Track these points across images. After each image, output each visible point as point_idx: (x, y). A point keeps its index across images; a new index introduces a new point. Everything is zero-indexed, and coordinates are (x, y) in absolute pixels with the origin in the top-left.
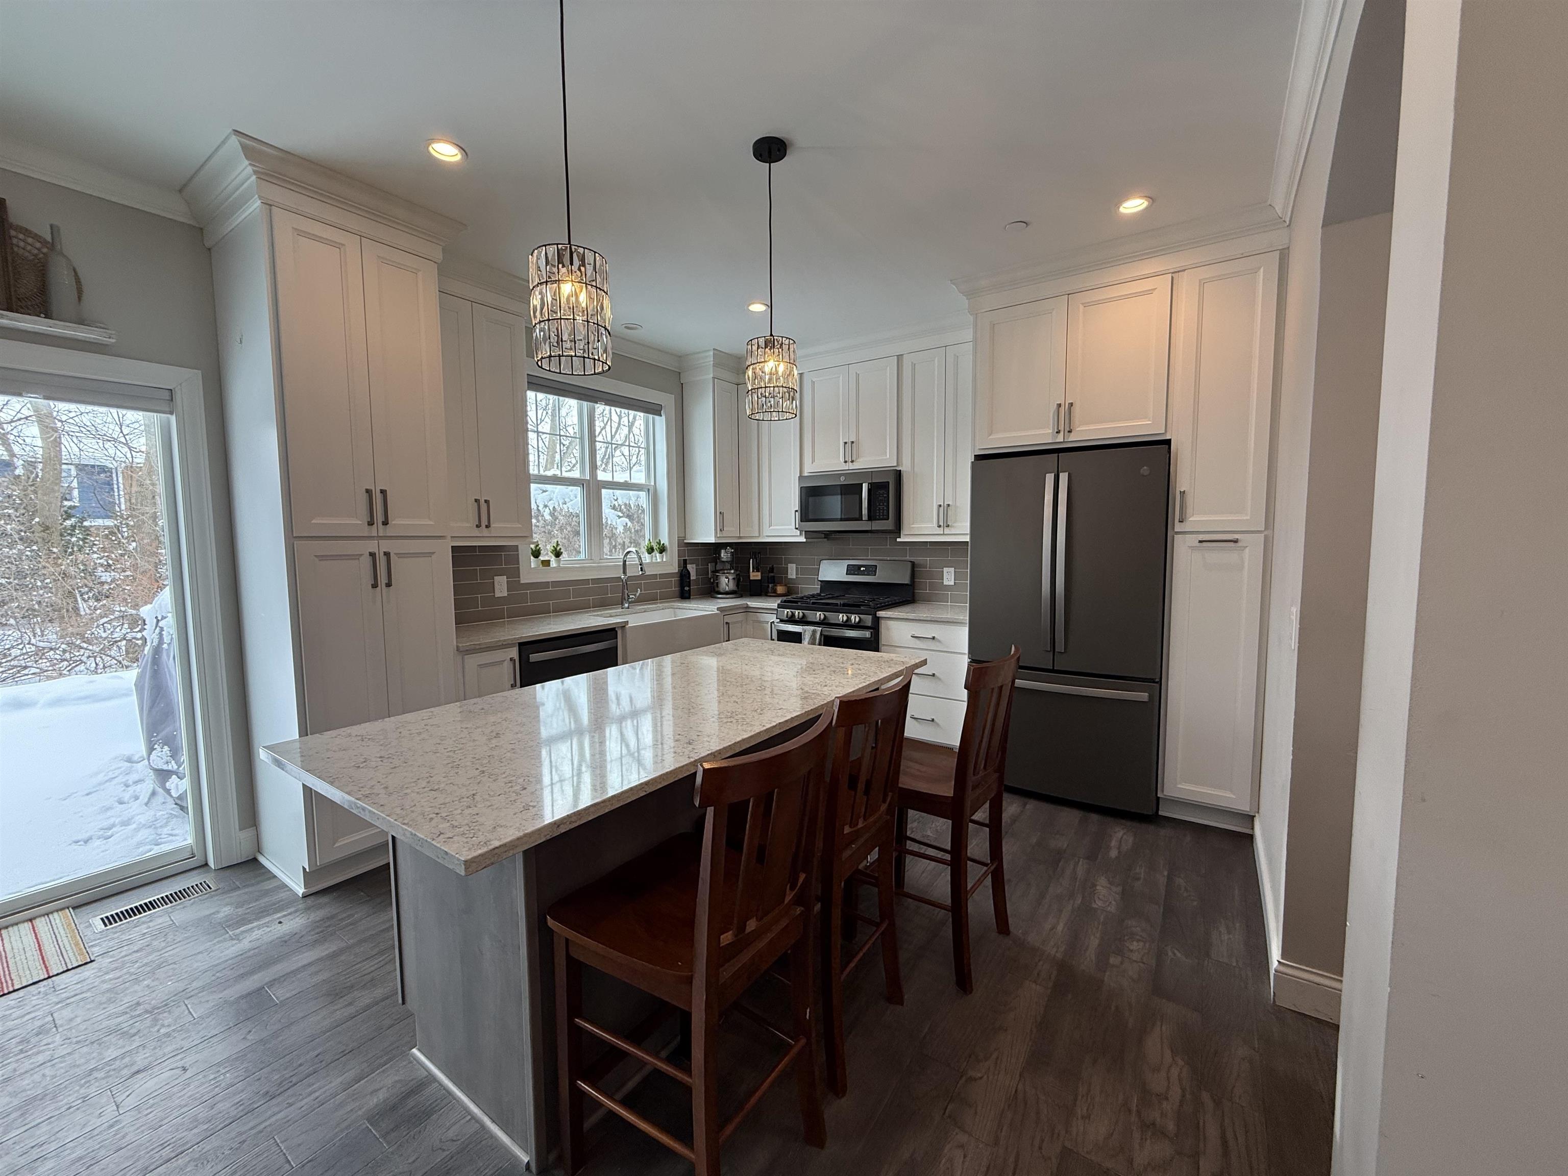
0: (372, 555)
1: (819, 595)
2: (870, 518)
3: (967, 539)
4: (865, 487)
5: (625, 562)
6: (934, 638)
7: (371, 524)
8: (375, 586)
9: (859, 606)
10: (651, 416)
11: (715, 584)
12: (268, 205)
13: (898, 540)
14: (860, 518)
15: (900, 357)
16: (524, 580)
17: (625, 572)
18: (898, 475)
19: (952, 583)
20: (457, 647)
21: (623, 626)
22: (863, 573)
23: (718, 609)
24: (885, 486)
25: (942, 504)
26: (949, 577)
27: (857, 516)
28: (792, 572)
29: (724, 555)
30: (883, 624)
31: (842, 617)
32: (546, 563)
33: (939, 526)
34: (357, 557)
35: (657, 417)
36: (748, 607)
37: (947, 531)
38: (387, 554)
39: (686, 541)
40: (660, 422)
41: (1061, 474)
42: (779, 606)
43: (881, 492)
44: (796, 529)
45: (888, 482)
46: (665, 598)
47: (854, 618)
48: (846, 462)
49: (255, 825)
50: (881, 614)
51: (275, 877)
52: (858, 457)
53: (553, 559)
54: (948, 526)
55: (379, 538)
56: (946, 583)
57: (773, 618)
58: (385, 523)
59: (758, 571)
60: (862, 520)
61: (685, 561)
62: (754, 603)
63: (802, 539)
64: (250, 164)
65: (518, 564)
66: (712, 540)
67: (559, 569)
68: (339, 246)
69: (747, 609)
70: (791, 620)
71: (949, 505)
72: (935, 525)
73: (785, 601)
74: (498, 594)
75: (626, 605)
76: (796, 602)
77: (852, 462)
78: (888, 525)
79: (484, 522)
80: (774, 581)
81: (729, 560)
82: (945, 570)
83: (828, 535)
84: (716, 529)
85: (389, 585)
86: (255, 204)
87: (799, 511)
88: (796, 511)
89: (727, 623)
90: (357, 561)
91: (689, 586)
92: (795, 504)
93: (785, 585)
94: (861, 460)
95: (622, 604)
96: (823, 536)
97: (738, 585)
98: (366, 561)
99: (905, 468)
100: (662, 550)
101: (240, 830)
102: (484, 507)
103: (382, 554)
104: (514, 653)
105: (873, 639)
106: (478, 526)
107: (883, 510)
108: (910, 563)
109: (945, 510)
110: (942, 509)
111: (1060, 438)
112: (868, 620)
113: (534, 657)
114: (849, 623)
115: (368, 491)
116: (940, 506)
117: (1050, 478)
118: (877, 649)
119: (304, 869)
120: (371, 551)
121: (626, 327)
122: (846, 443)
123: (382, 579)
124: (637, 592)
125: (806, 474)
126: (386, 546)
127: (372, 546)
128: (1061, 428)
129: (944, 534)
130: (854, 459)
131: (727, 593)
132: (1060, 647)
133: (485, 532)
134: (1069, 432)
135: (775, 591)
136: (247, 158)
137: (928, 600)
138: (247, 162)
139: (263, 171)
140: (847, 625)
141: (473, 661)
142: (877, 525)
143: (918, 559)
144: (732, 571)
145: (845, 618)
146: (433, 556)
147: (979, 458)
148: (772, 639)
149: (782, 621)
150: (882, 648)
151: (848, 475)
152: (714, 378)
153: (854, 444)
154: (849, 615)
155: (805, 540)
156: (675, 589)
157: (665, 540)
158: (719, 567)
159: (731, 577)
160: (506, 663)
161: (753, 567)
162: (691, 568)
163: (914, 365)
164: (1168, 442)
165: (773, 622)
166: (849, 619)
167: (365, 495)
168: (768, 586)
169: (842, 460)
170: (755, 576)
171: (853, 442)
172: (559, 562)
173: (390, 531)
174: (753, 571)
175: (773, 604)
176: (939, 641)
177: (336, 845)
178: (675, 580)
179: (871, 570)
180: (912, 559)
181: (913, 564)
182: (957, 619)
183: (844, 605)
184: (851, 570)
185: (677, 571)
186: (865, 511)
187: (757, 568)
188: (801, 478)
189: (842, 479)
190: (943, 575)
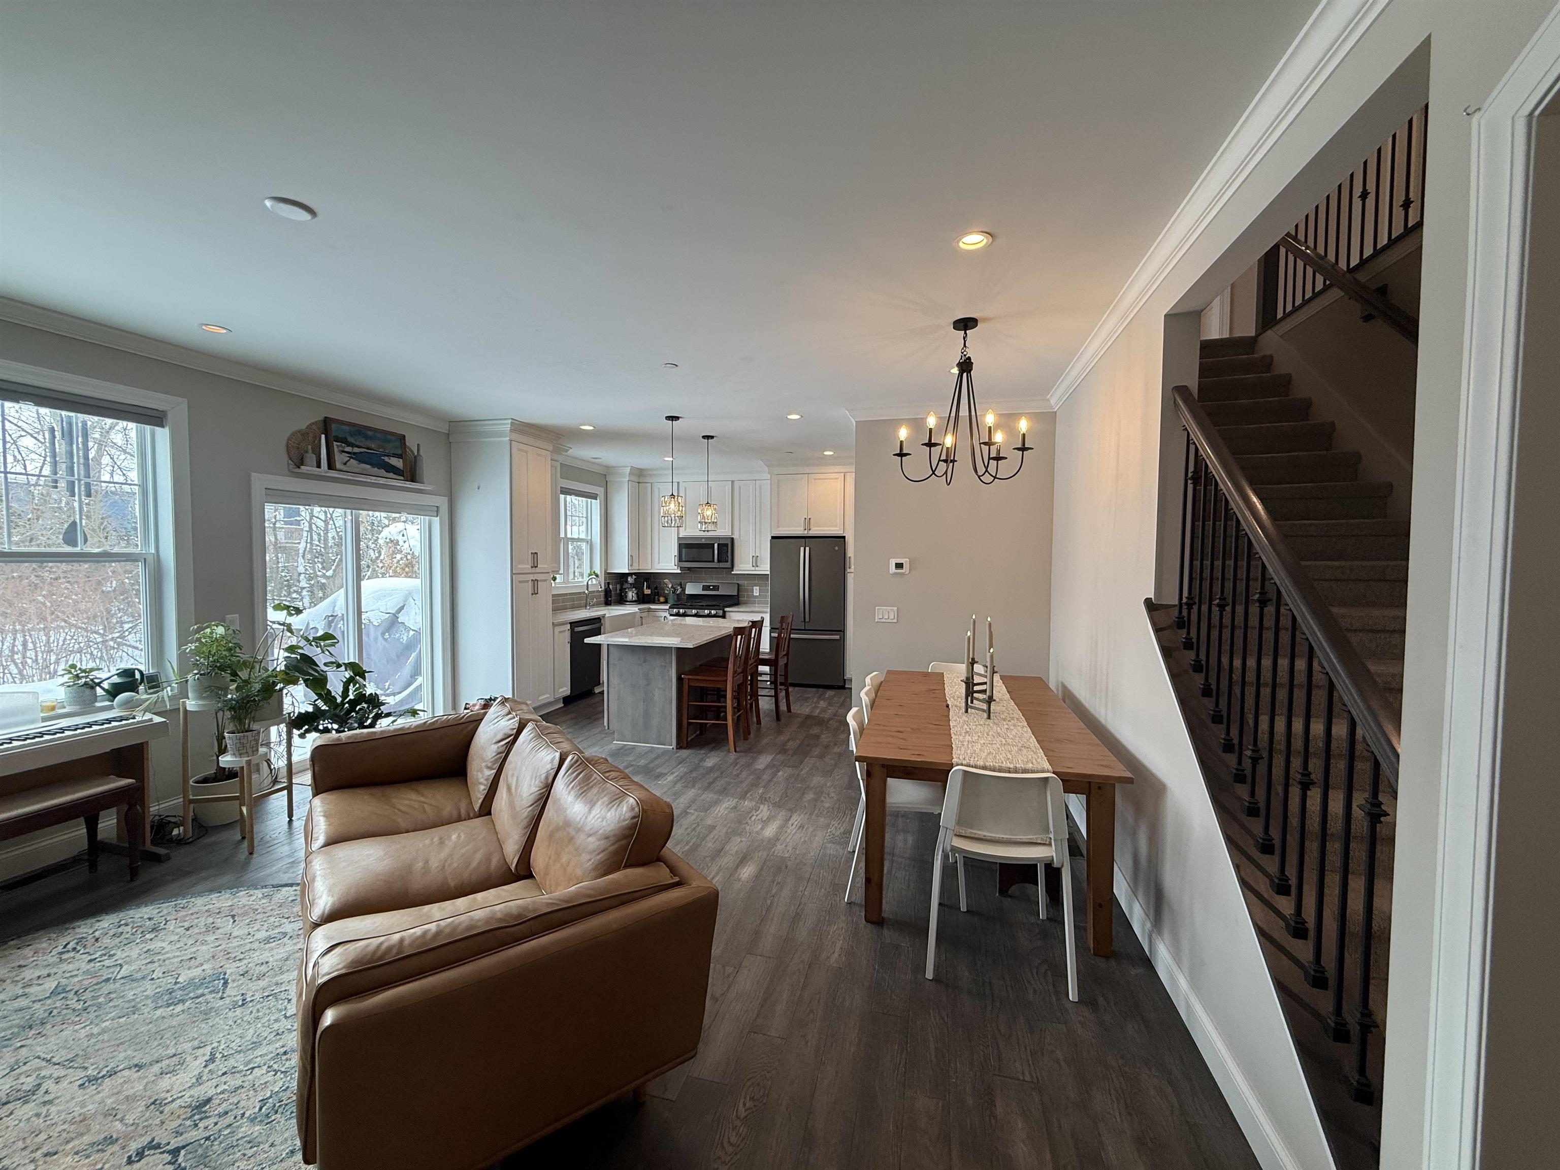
0: (532, 581)
2: (719, 561)
3: (768, 573)
4: (716, 546)
5: (588, 583)
7: (532, 567)
8: (533, 594)
9: (714, 606)
10: (590, 500)
11: (626, 597)
12: (511, 441)
13: (732, 572)
14: (714, 561)
15: (733, 482)
17: (588, 589)
18: (732, 540)
19: (759, 594)
20: (553, 622)
21: (604, 616)
22: (711, 590)
23: (638, 609)
24: (726, 545)
25: (754, 556)
26: (756, 591)
27: (711, 559)
29: (630, 580)
30: (727, 614)
31: (707, 612)
33: (754, 566)
34: (528, 581)
35: (593, 501)
36: (650, 609)
37: (757, 568)
38: (536, 580)
39: (609, 572)
40: (596, 504)
41: (806, 548)
42: (670, 608)
43: (724, 548)
44: (676, 566)
45: (728, 544)
47: (713, 612)
50: (726, 609)
54: (759, 566)
55: (533, 573)
56: (755, 594)
57: (667, 614)
58: (536, 567)
59: (649, 589)
61: (609, 584)
62: (652, 607)
63: (678, 571)
64: (510, 427)
66: (627, 571)
67: (556, 588)
70: (678, 614)
71: (760, 556)
72: (751, 566)
73: (670, 605)
75: (589, 607)
76: (678, 605)
77: (708, 532)
78: (728, 565)
80: (658, 594)
81: (633, 582)
82: (756, 588)
83: (692, 569)
84: (627, 565)
85: (536, 594)
87: (678, 557)
88: (676, 556)
89: (641, 617)
90: (529, 583)
91: (611, 598)
92: (675, 552)
93: (666, 597)
94: (713, 531)
96: (689, 569)
97: (638, 597)
98: (532, 584)
99: (735, 536)
104: (568, 626)
107: (725, 557)
108: (737, 585)
109: (755, 558)
111: (806, 532)
112: (720, 612)
113: (577, 629)
114: (710, 614)
115: (532, 553)
117: (802, 549)
120: (532, 579)
123: (535, 591)
125: (682, 537)
126: (536, 577)
127: (532, 577)
128: (806, 528)
129: (756, 570)
131: (636, 601)
132: (807, 620)
134: (809, 530)
135: (659, 600)
137: (745, 603)
138: (508, 427)
139: (513, 429)
140: (709, 616)
141: (557, 629)
142: (722, 565)
143: (741, 582)
144: (635, 589)
147: (773, 538)
149: (671, 615)
151: (707, 538)
152: (628, 481)
154: (710, 610)
155: (680, 572)
156: (603, 599)
157: (598, 572)
158: (626, 586)
159: (634, 593)
161: (646, 587)
162: (611, 586)
163: (740, 487)
164: (844, 537)
166: (710, 612)
167: (531, 555)
168: (657, 597)
169: (703, 531)
170: (647, 592)
173: (538, 570)
174: (647, 589)
175: (663, 607)
178: (603, 594)
179: (716, 588)
180: (738, 582)
181: (739, 585)
182: (763, 611)
183: (707, 605)
184: (705, 588)
185: (604, 589)
186: (715, 558)
187: (648, 587)
188: (679, 538)
189: (703, 540)
190: (755, 591)
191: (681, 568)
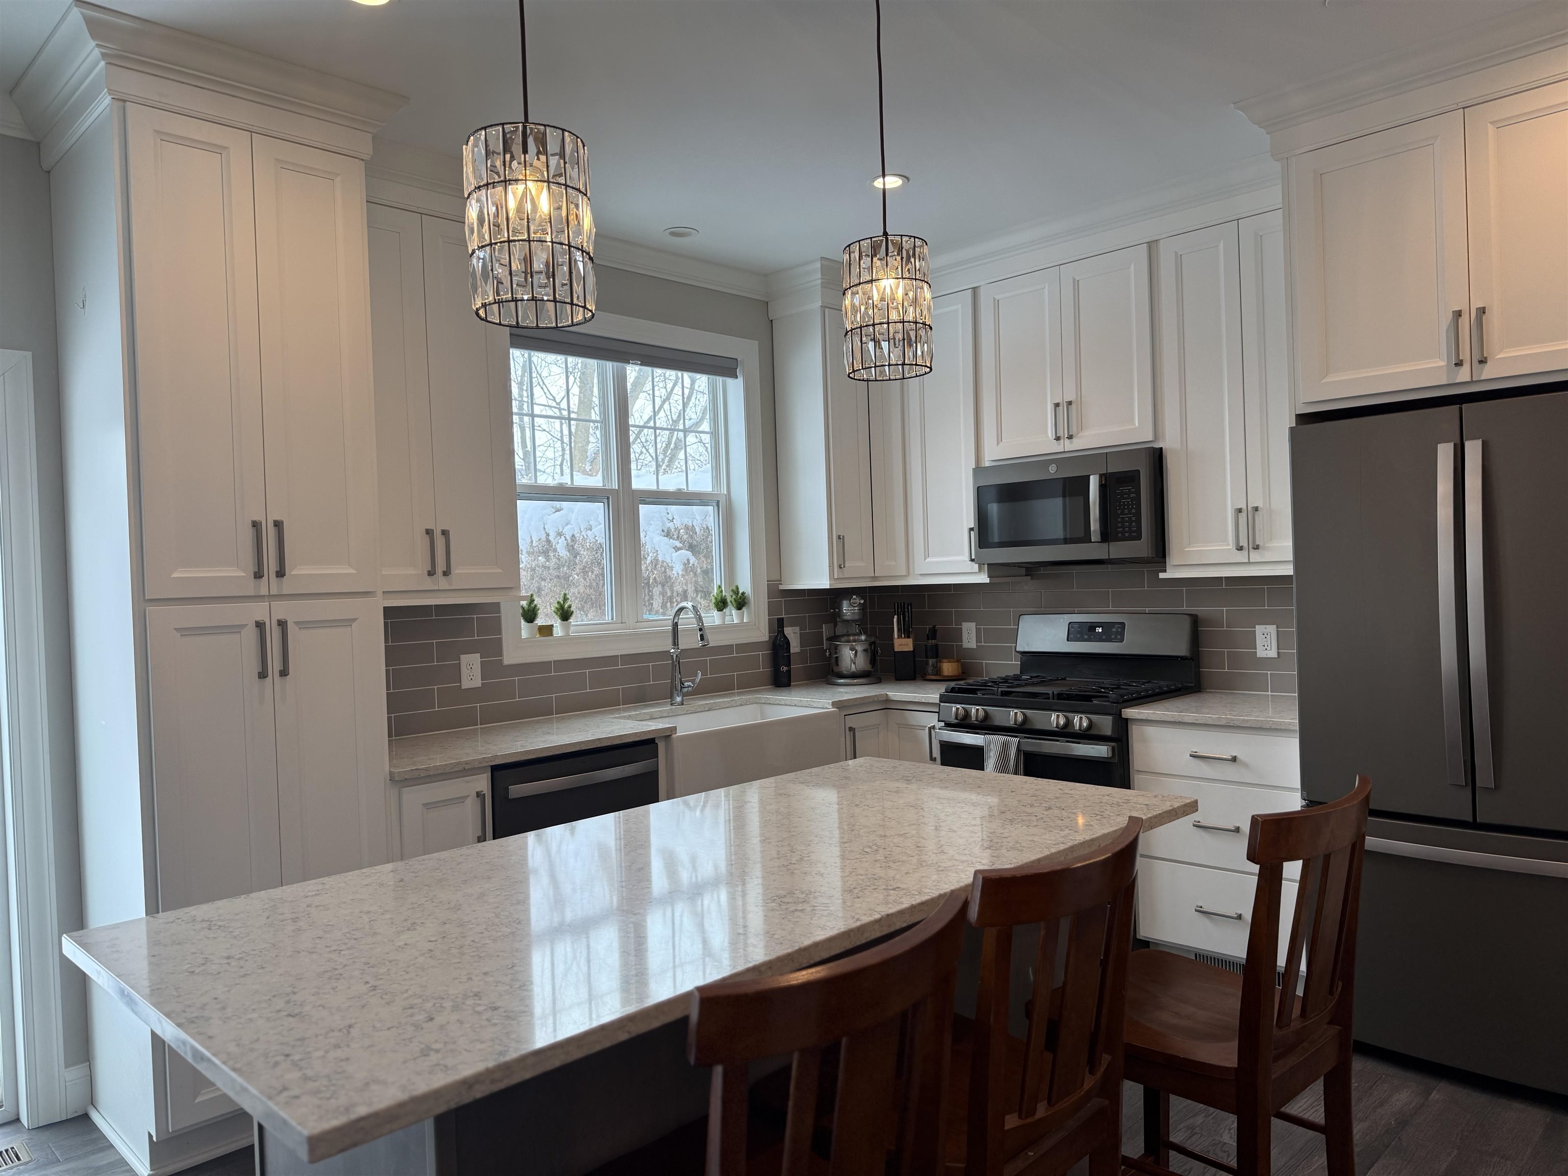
0: (260, 625)
1: (1017, 678)
2: (1106, 537)
3: (1288, 570)
4: (1094, 483)
5: (675, 626)
6: (1234, 759)
7: (258, 575)
8: (263, 675)
9: (1088, 698)
10: (720, 379)
11: (833, 660)
12: (121, 101)
13: (1162, 575)
14: (1086, 539)
15: (1152, 246)
16: (511, 657)
17: (675, 643)
18: (1157, 458)
19: (1273, 653)
20: (391, 773)
21: (668, 735)
22: (1099, 638)
23: (834, 704)
24: (1131, 478)
25: (1244, 507)
26: (1265, 642)
27: (1081, 534)
28: (970, 634)
29: (848, 609)
30: (1135, 732)
31: (1056, 719)
32: (546, 630)
33: (1240, 548)
34: (236, 629)
35: (730, 381)
36: (888, 700)
37: (1255, 556)
38: (282, 624)
39: (781, 587)
40: (735, 387)
41: (1468, 445)
42: (943, 699)
43: (1126, 489)
44: (972, 560)
45: (1138, 471)
46: (747, 684)
47: (1080, 721)
48: (1058, 439)
49: (89, 1061)
50: (1130, 713)
51: (111, 1146)
52: (1081, 428)
53: (557, 623)
54: (1257, 548)
55: (271, 597)
56: (1261, 653)
57: (932, 720)
58: (281, 574)
59: (909, 637)
60: (1091, 542)
61: (781, 623)
62: (899, 693)
63: (983, 578)
64: (98, 45)
65: (500, 633)
66: (823, 582)
67: (567, 639)
68: (219, 150)
69: (887, 705)
70: (963, 724)
71: (1256, 509)
72: (1231, 546)
73: (953, 690)
74: (466, 684)
75: (679, 699)
76: (974, 691)
77: (1070, 437)
78: (1141, 547)
79: (441, 566)
80: (936, 653)
81: (856, 617)
82: (1259, 629)
83: (1031, 570)
84: (831, 566)
85: (284, 673)
86: (105, 101)
87: (976, 530)
88: (971, 529)
89: (851, 729)
90: (238, 635)
91: (789, 665)
92: (968, 518)
93: (958, 661)
94: (1086, 433)
95: (672, 697)
96: (1023, 571)
97: (873, 661)
98: (251, 634)
99: (1169, 443)
100: (741, 603)
101: (66, 1067)
102: (440, 542)
103: (274, 623)
104: (483, 783)
105: (1116, 760)
106: (431, 573)
107: (1130, 522)
108: (1187, 618)
109: (1249, 517)
110: (1243, 517)
111: (1462, 379)
112: (1105, 724)
113: (518, 790)
114: (1069, 730)
115: (256, 525)
116: (1240, 510)
117: (1445, 454)
118: (1125, 782)
119: (150, 1136)
120: (258, 619)
121: (673, 234)
122: (1057, 405)
123: (275, 664)
124: (696, 675)
125: (987, 464)
126: (281, 610)
127: (259, 611)
128: (1465, 355)
129: (1249, 563)
130: (1073, 431)
131: (853, 676)
133: (443, 583)
134: (1481, 362)
135: (938, 671)
136: (93, 37)
137: (1225, 686)
138: (93, 43)
139: (116, 52)
140: (1066, 733)
141: (415, 796)
142: (1118, 550)
143: (1202, 610)
144: (863, 638)
145: (1062, 721)
146: (354, 625)
147: (1304, 419)
148: (933, 759)
149: (949, 725)
150: (1136, 778)
151: (1062, 461)
152: (823, 307)
153: (1074, 406)
154: (1070, 715)
155: (987, 580)
156: (763, 668)
157: (745, 585)
158: (840, 630)
159: (859, 648)
160: (469, 801)
161: (899, 630)
162: (792, 633)
163: (1179, 258)
165: (934, 727)
166: (1069, 723)
167: (249, 532)
168: (927, 663)
169: (1051, 434)
170: (903, 644)
171: (1070, 403)
172: (566, 629)
173: (287, 586)
174: (900, 637)
175: (932, 694)
176: (1245, 765)
177: (197, 1101)
178: (763, 655)
179: (1113, 632)
180: (1193, 610)
181: (1195, 621)
182: (1280, 723)
183: (1060, 696)
184: (1077, 632)
185: (766, 638)
186: (1095, 525)
187: (906, 631)
188: (979, 470)
189: (1052, 469)
190: (1260, 640)
191: (993, 569)
